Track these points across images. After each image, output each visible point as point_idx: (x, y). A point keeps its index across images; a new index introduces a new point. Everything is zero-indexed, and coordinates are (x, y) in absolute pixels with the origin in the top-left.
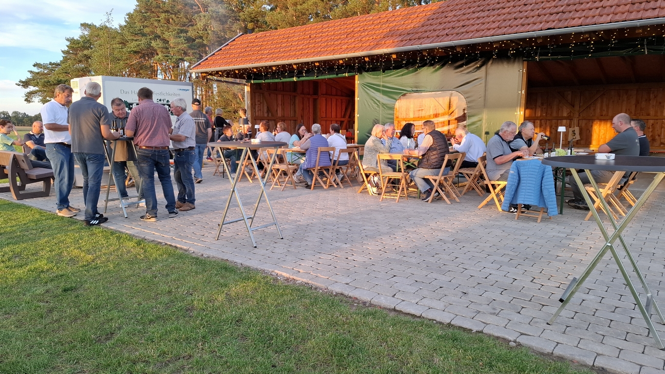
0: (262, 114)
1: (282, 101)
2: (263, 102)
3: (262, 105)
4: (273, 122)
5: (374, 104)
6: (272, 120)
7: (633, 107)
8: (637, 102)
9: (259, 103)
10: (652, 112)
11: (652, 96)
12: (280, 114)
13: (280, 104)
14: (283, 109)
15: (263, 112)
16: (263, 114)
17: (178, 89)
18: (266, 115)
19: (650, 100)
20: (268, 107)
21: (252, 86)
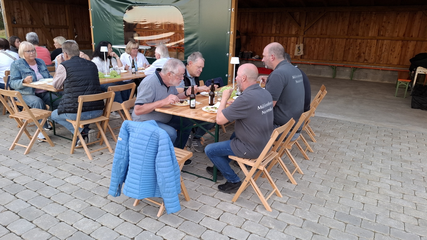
4: (39, 30)
7: (347, 27)
8: (350, 23)
10: (360, 33)
11: (362, 19)
18: (29, 23)
19: (360, 22)
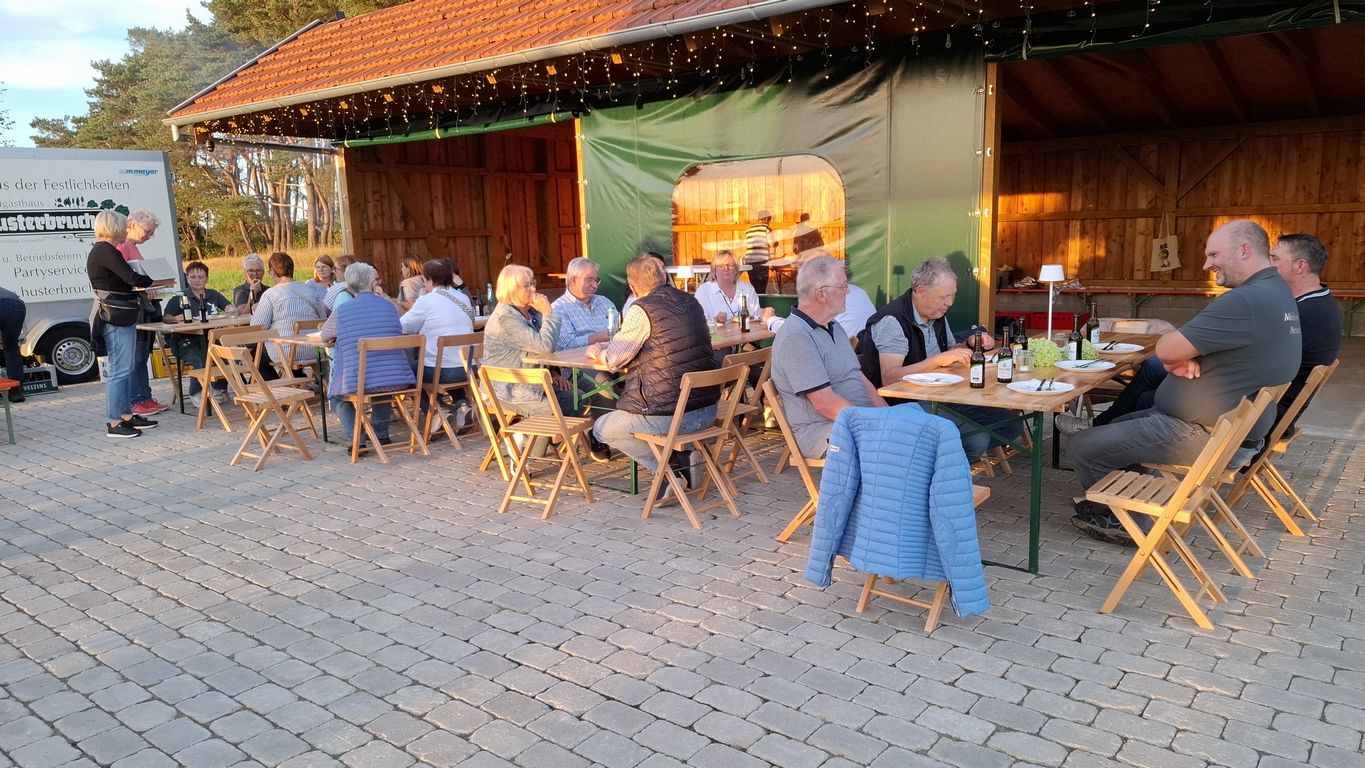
0: (387, 224)
1: (444, 190)
2: (389, 193)
3: (386, 201)
4: (422, 243)
5: (621, 196)
6: (418, 239)
9: (377, 197)
12: (440, 220)
13: (440, 197)
14: (448, 210)
15: (391, 219)
16: (392, 225)
17: (121, 172)
18: (399, 227)
20: (403, 207)
21: (349, 154)
